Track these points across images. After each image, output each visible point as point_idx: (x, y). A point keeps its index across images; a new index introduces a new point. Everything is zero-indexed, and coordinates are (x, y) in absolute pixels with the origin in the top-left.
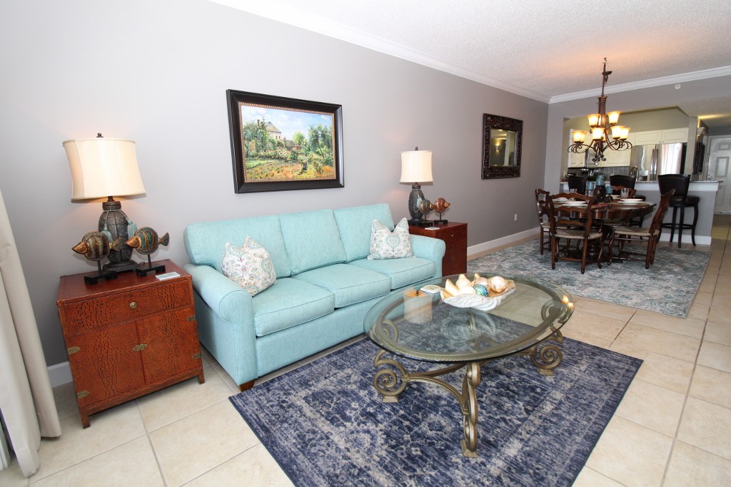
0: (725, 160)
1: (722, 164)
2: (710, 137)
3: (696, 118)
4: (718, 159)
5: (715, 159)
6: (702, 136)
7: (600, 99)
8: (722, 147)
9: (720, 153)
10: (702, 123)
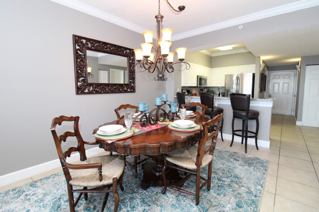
0: (278, 84)
1: (276, 86)
2: (270, 72)
3: (259, 57)
4: (274, 83)
5: (273, 84)
6: (263, 70)
7: (156, 17)
8: (276, 77)
9: (275, 81)
10: (264, 62)
